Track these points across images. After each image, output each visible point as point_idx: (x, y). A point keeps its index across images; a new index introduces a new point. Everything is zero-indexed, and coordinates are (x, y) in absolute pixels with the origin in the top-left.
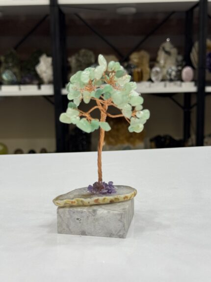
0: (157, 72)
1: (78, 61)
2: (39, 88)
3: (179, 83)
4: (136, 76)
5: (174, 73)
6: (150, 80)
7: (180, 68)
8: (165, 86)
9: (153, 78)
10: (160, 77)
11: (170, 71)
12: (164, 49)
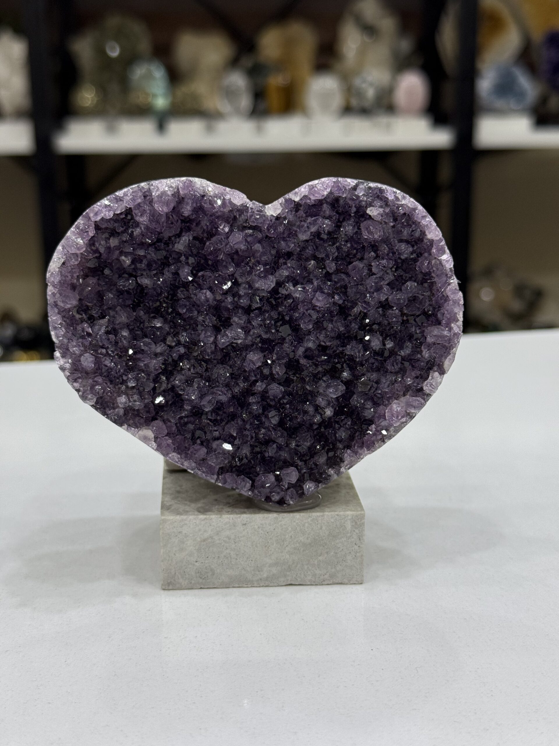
4: (275, 99)
12: (358, 19)
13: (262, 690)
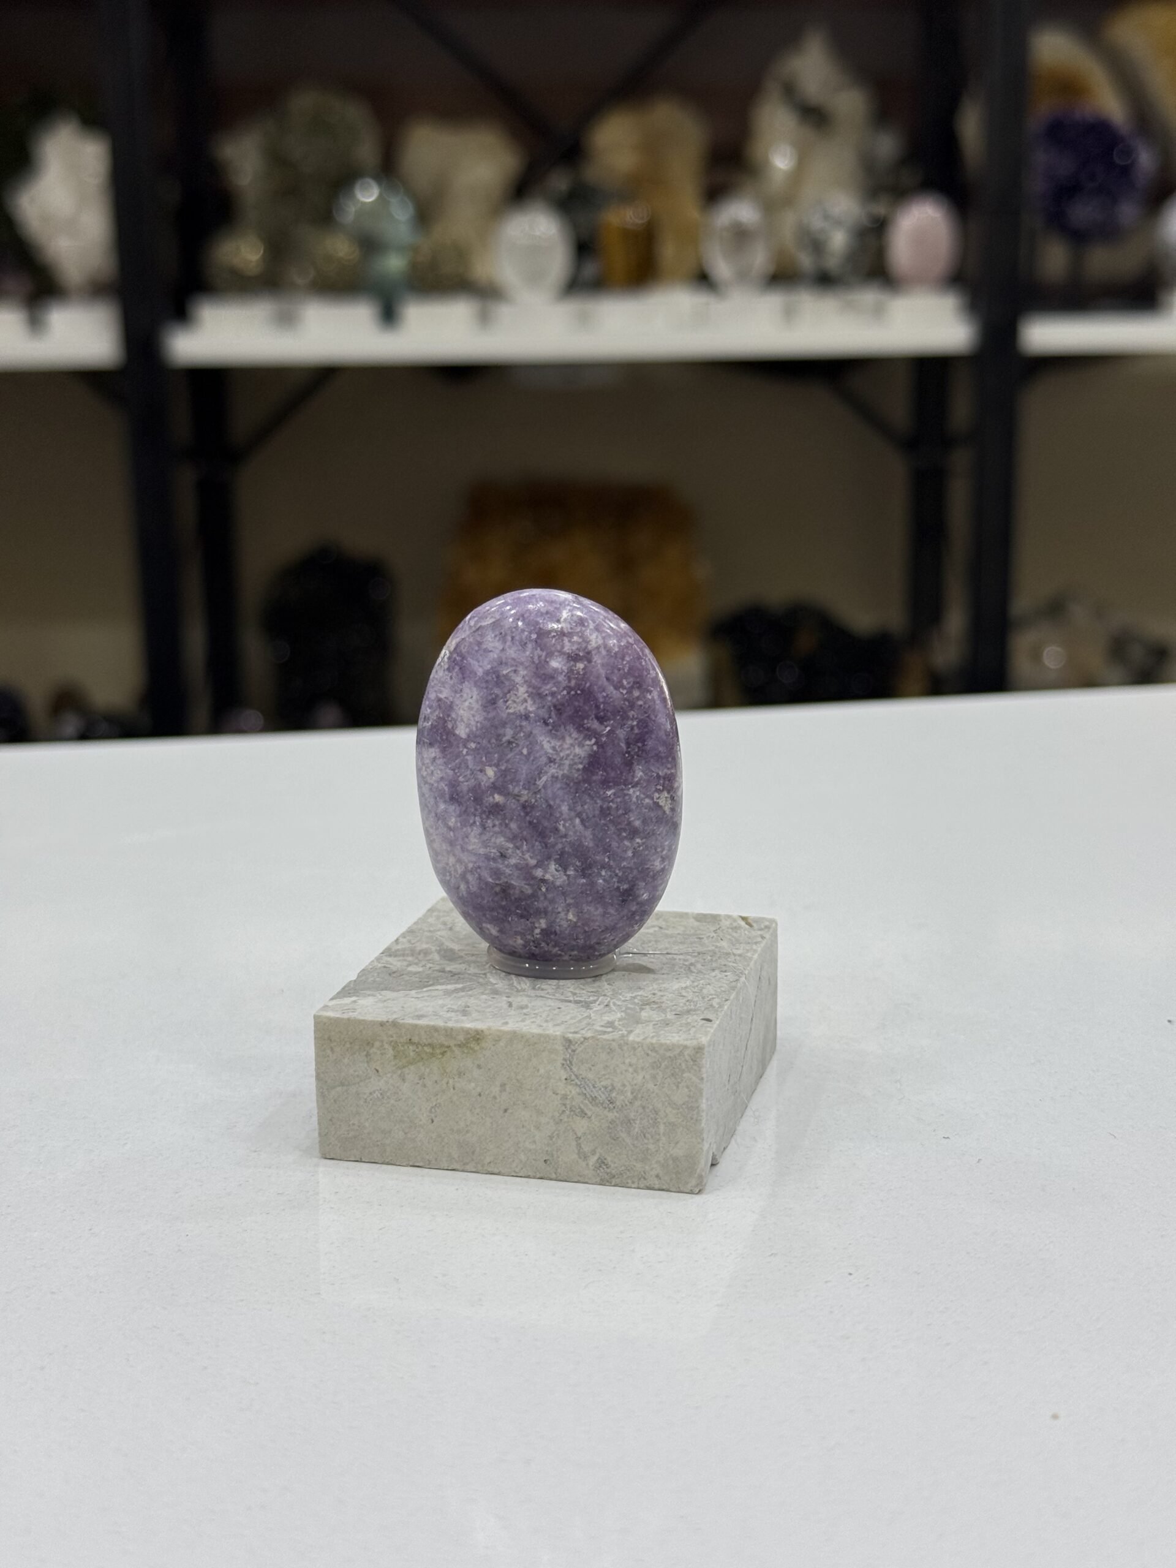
0: (740, 235)
1: (277, 159)
2: (36, 323)
3: (869, 296)
4: (618, 256)
5: (839, 241)
6: (703, 279)
7: (880, 209)
8: (789, 314)
9: (722, 268)
10: (760, 258)
11: (817, 223)
12: (790, 91)
13: (444, 1275)
